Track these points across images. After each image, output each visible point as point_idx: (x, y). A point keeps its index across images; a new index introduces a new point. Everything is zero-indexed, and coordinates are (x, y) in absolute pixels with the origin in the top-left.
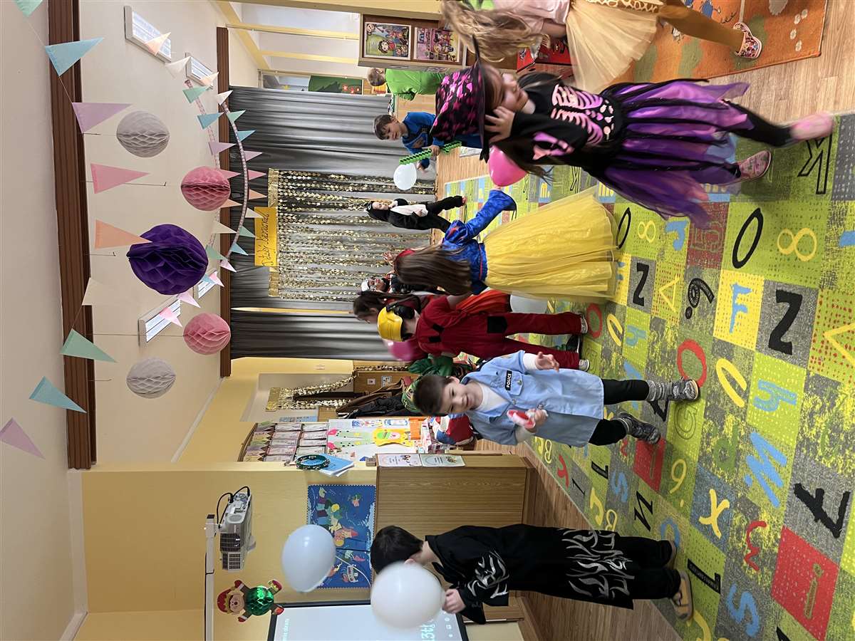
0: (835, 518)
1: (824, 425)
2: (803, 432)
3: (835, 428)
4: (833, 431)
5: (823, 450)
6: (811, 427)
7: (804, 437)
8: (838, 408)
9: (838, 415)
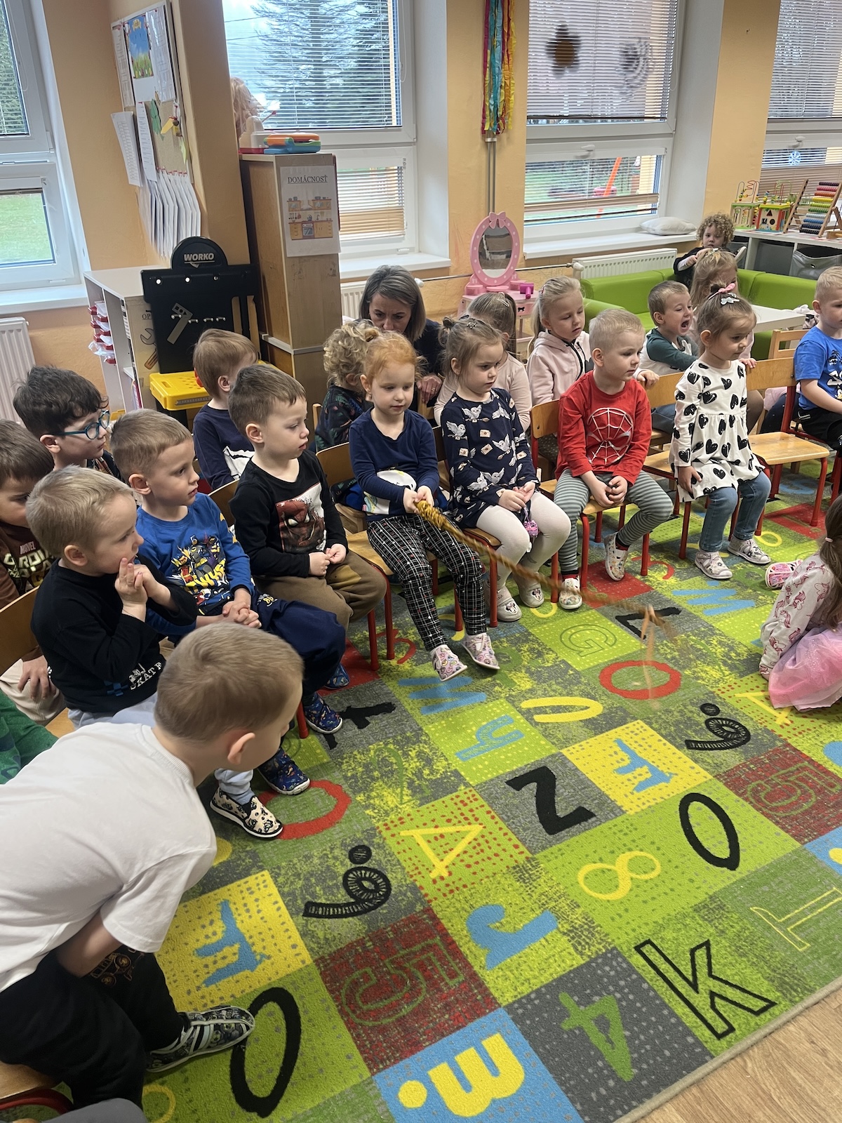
0: (631, 622)
1: (714, 651)
2: (720, 635)
3: (704, 657)
4: (702, 654)
5: (693, 640)
6: (720, 643)
7: (716, 634)
8: (719, 665)
9: (713, 663)
